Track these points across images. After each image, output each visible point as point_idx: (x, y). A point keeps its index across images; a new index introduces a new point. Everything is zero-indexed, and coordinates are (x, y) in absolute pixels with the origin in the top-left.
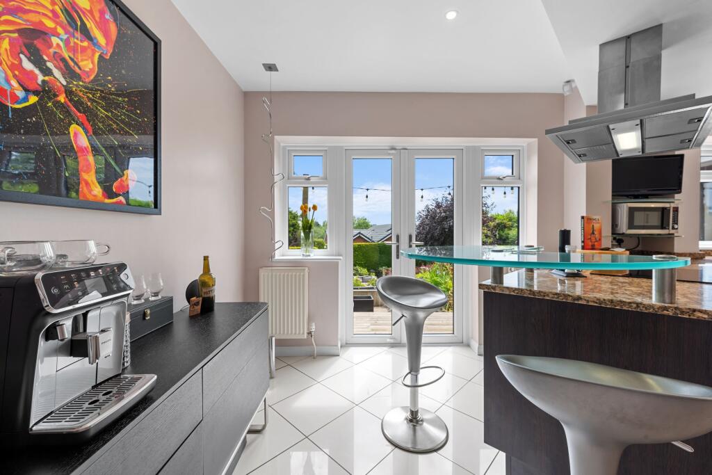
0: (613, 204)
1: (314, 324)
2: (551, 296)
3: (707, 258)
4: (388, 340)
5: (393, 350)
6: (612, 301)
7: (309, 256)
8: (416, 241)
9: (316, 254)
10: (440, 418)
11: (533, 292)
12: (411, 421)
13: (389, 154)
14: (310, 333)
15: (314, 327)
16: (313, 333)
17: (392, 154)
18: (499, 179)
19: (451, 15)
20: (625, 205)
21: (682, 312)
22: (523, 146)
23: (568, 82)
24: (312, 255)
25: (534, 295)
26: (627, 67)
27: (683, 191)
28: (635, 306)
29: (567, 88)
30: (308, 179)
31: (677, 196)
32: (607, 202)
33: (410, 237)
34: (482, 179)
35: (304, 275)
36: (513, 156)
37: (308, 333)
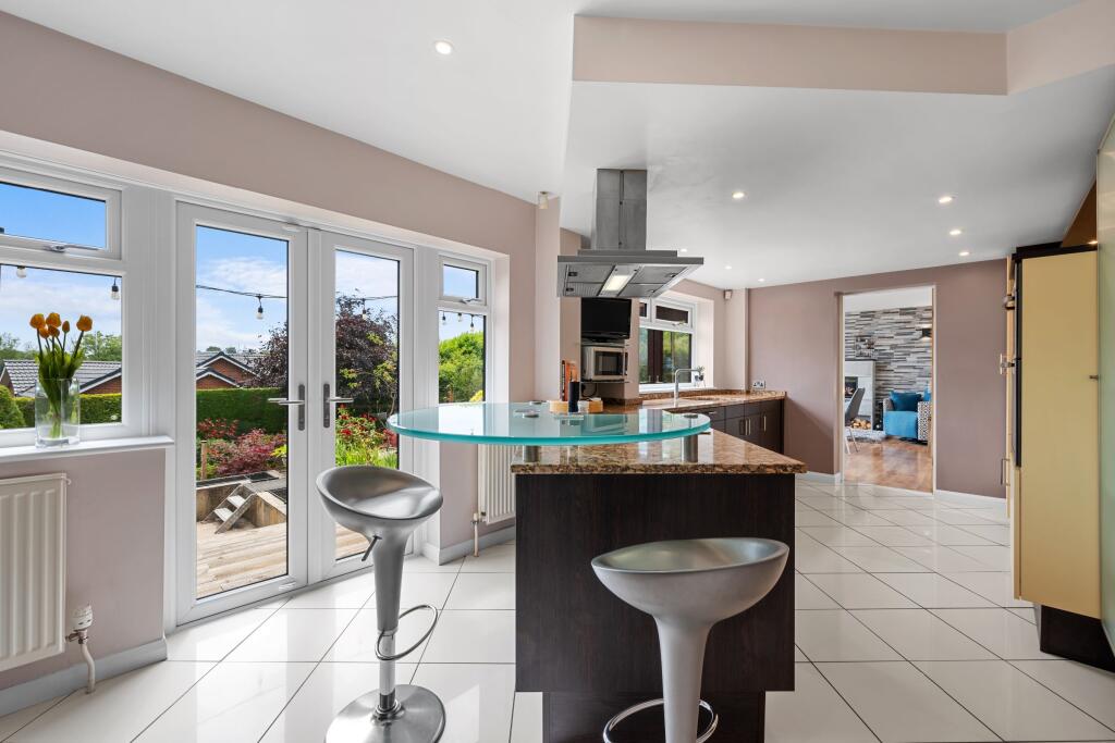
0: (582, 346)
1: (89, 610)
2: (599, 469)
3: (645, 402)
4: (282, 588)
5: (293, 604)
6: (655, 466)
7: (66, 442)
8: (337, 395)
9: (89, 438)
10: (423, 689)
11: (579, 468)
12: (382, 718)
13: (284, 232)
14: (75, 636)
15: (90, 617)
16: (85, 633)
17: (289, 233)
18: (462, 302)
19: (443, 49)
20: (593, 348)
21: (707, 469)
22: (490, 262)
23: (544, 193)
24: (72, 439)
25: (581, 470)
26: (621, 203)
27: (631, 336)
28: (673, 468)
29: (543, 200)
30: (60, 250)
31: (626, 341)
32: (577, 344)
33: (326, 388)
34: (440, 299)
35: (55, 496)
36: (477, 272)
37: (69, 638)
